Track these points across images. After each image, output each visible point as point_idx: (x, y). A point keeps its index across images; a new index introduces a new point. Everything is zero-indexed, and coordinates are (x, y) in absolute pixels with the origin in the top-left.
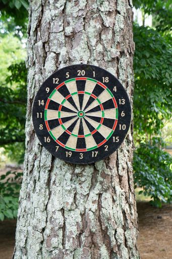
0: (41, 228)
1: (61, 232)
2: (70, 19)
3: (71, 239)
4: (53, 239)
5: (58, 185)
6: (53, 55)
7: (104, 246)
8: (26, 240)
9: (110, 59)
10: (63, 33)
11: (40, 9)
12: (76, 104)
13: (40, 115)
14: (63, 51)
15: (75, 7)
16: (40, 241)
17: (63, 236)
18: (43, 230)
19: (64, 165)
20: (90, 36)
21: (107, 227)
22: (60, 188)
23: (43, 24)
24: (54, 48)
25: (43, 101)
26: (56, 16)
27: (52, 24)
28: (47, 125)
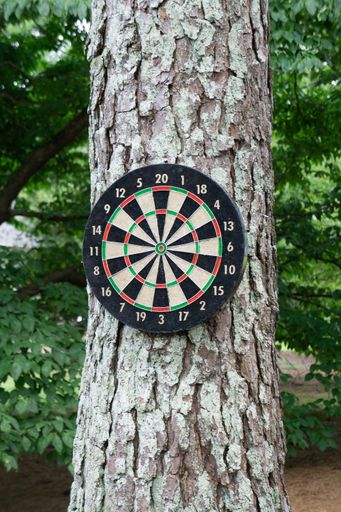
0: (101, 441)
1: (131, 448)
2: (147, 88)
3: (147, 461)
4: (118, 460)
5: (127, 368)
6: (120, 149)
7: (205, 474)
8: (83, 462)
9: (216, 153)
10: (135, 112)
11: (102, 73)
12: (153, 231)
13: (94, 250)
14: (136, 143)
15: (154, 69)
16: (100, 462)
17: (136, 455)
18: (106, 444)
19: (137, 335)
20: (180, 115)
21: (210, 442)
22: (130, 374)
23: (107, 98)
24: (122, 138)
25: (99, 227)
26: (124, 85)
27: (119, 97)
28: (106, 267)
